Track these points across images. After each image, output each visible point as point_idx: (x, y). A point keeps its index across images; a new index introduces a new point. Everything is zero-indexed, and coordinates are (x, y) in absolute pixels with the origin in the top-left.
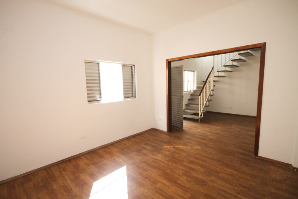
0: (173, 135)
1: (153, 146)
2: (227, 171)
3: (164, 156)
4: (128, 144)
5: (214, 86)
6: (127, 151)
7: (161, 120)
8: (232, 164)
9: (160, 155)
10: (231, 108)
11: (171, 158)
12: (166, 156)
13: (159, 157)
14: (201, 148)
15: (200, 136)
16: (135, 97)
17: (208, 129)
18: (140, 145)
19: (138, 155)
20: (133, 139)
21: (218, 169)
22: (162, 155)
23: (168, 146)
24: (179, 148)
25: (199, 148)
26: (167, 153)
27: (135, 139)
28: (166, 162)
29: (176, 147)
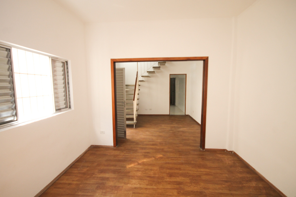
0: (122, 148)
1: (114, 172)
2: (201, 171)
3: (138, 179)
4: (73, 181)
5: (139, 90)
6: (83, 194)
7: (104, 134)
8: (198, 163)
9: (134, 181)
10: (151, 109)
11: (148, 179)
12: (140, 178)
13: (134, 183)
14: (163, 155)
15: (149, 142)
16: (70, 108)
17: (148, 133)
18: (94, 176)
19: (105, 193)
20: (75, 171)
21: (196, 172)
22: (136, 179)
23: (131, 164)
24: (143, 162)
25: (161, 156)
26: (139, 174)
27: (79, 169)
28: (149, 187)
29: (140, 162)
